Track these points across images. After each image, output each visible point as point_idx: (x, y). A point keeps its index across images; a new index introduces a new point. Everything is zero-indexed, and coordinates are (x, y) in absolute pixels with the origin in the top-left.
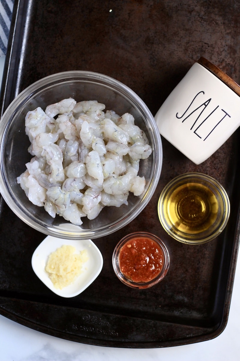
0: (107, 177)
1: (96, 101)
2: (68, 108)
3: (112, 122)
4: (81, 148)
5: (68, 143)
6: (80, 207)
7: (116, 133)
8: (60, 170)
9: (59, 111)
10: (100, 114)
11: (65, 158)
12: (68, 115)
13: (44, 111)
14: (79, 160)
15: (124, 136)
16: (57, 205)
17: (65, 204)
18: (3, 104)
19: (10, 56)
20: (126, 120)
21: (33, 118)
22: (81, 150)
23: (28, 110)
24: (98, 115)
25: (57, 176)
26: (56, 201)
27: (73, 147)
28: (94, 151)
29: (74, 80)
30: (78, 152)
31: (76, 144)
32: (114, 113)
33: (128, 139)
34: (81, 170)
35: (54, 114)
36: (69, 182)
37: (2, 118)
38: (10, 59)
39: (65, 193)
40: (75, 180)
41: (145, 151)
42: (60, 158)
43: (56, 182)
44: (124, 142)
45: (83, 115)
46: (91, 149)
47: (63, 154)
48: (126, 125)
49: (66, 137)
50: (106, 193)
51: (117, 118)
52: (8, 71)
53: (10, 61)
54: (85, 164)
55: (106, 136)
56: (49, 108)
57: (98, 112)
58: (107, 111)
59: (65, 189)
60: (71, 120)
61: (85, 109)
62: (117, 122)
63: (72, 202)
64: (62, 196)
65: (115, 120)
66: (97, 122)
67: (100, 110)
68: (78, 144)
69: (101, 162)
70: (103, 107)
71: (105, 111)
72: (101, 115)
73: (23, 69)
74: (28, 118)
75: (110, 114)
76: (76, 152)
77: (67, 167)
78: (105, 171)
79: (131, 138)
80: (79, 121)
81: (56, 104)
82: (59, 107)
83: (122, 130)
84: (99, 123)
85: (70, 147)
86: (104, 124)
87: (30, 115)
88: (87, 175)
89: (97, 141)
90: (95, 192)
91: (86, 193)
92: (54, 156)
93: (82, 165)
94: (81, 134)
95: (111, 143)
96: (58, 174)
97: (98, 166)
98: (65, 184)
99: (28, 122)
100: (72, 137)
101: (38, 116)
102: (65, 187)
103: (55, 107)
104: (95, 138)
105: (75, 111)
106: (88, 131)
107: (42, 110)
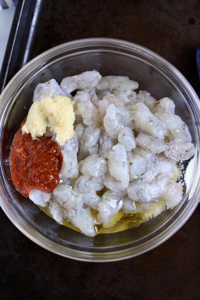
0: (133, 179)
1: (128, 77)
2: (90, 83)
3: (146, 108)
4: (103, 137)
5: (87, 129)
6: (95, 213)
7: (151, 124)
8: (74, 164)
9: (78, 85)
10: (131, 94)
11: (81, 148)
12: (89, 92)
13: (59, 84)
14: (98, 153)
15: (161, 128)
16: (65, 209)
17: (76, 209)
18: (8, 70)
19: (22, 9)
20: (165, 107)
21: (43, 93)
22: (103, 141)
23: (39, 82)
24: (129, 97)
25: (69, 172)
26: (65, 204)
27: (93, 135)
28: (120, 144)
29: (102, 49)
30: (98, 143)
31: (97, 133)
32: (148, 94)
33: (166, 133)
34: (100, 167)
35: (71, 90)
36: (83, 180)
37: (3, 93)
38: (21, 12)
39: (77, 194)
40: (91, 179)
41: (187, 151)
42: (74, 148)
43: (66, 179)
44: (160, 136)
45: (109, 94)
46: (115, 142)
47: (79, 143)
48: (164, 115)
49: (85, 122)
50: (129, 199)
51: (153, 103)
52: (17, 28)
53: (21, 15)
54: (107, 159)
55: (137, 126)
56: (66, 81)
57: (129, 92)
58: (141, 91)
59: (77, 189)
60: (93, 99)
61: (113, 86)
62: (152, 108)
63: (85, 206)
64: (73, 198)
65: (150, 105)
66: (127, 105)
67: (131, 89)
68: (100, 132)
69: (128, 159)
70: (135, 85)
71: (137, 91)
72: (133, 96)
73: (37, 27)
74: (38, 92)
75: (143, 96)
76: (96, 142)
77: (82, 161)
78: (132, 172)
79: (170, 131)
80: (104, 103)
81: (76, 77)
82: (79, 81)
83: (159, 119)
84: (129, 107)
85: (89, 135)
86: (136, 110)
87: (41, 88)
88: (107, 174)
89: (124, 132)
90: (116, 196)
91: (104, 197)
92: (68, 145)
93: (103, 161)
94: (105, 121)
95: (143, 135)
96: (71, 169)
97: (123, 166)
98: (78, 183)
99: (37, 97)
100: (92, 122)
101: (51, 92)
102: (78, 187)
103: (73, 81)
104: (123, 127)
105: (99, 88)
106: (115, 118)
107: (57, 83)
